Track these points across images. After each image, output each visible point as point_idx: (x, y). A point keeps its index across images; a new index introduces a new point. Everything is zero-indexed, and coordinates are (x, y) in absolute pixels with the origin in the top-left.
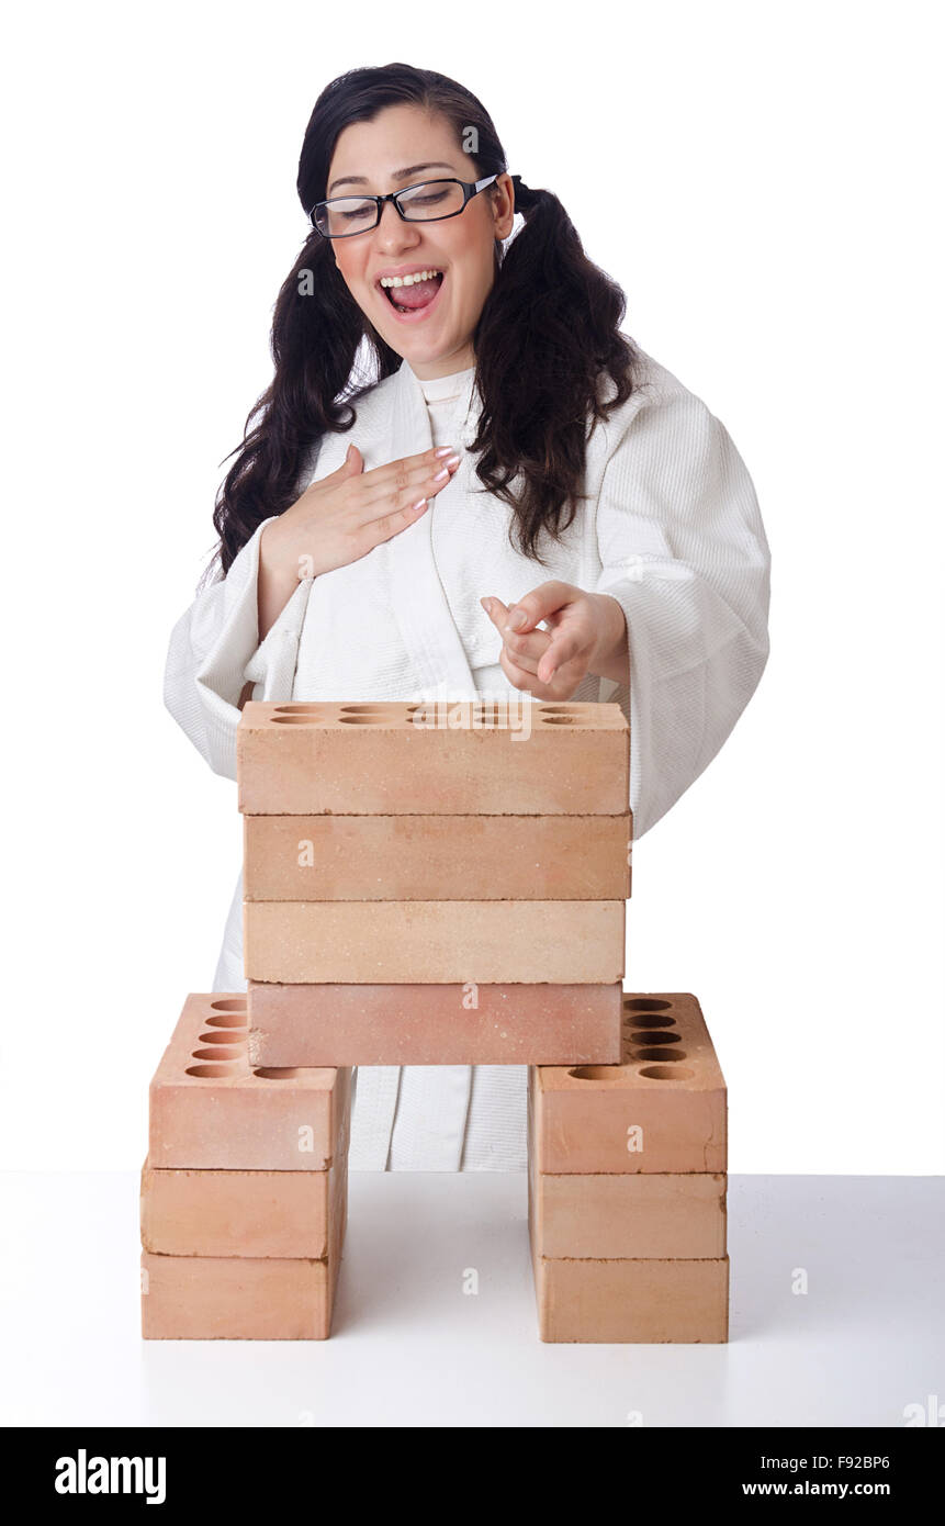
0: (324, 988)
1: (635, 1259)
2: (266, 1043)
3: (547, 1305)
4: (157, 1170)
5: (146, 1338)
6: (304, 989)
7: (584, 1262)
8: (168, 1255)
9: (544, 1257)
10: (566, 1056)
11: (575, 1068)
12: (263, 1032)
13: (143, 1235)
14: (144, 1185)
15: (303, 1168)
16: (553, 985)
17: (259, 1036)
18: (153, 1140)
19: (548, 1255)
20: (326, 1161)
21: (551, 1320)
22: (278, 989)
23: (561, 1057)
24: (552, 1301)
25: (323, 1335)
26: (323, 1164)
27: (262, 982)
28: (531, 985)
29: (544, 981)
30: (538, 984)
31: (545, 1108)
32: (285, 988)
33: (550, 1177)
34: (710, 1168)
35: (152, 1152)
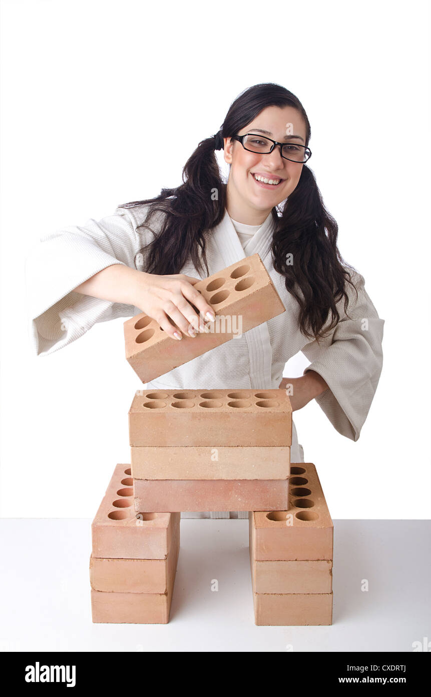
0: (165, 481)
1: (294, 594)
2: (141, 503)
3: (258, 612)
4: (96, 559)
5: (94, 622)
6: (157, 482)
7: (273, 595)
8: (101, 591)
9: (256, 593)
10: (265, 507)
11: (269, 512)
12: (140, 498)
13: (91, 583)
14: (91, 564)
15: (156, 558)
16: (259, 480)
17: (139, 500)
18: (94, 547)
19: (258, 593)
20: (165, 555)
21: (259, 617)
22: (146, 482)
23: (264, 508)
24: (260, 609)
25: (166, 622)
26: (164, 557)
27: (139, 479)
28: (251, 480)
29: (256, 478)
30: (254, 480)
31: (257, 535)
32: (148, 481)
33: (259, 563)
34: (325, 558)
35: (94, 552)
